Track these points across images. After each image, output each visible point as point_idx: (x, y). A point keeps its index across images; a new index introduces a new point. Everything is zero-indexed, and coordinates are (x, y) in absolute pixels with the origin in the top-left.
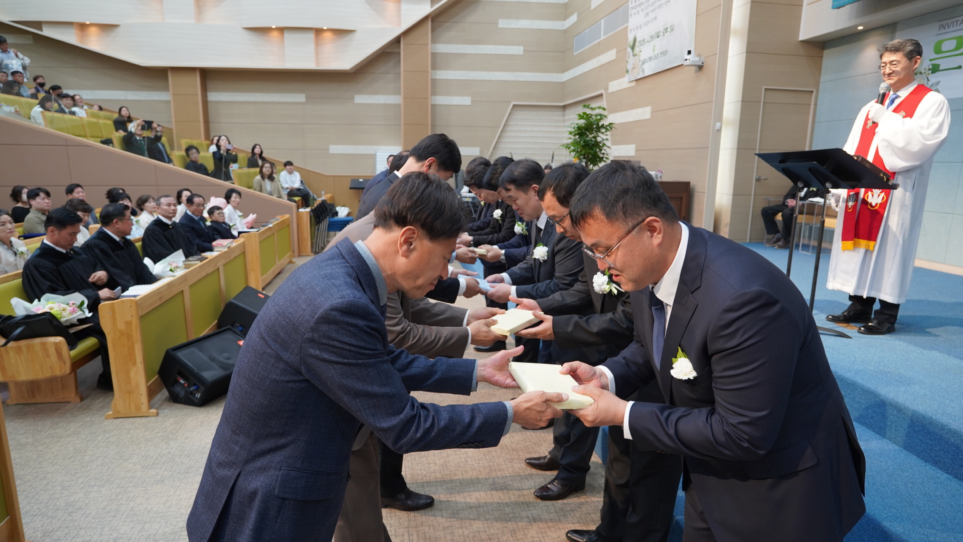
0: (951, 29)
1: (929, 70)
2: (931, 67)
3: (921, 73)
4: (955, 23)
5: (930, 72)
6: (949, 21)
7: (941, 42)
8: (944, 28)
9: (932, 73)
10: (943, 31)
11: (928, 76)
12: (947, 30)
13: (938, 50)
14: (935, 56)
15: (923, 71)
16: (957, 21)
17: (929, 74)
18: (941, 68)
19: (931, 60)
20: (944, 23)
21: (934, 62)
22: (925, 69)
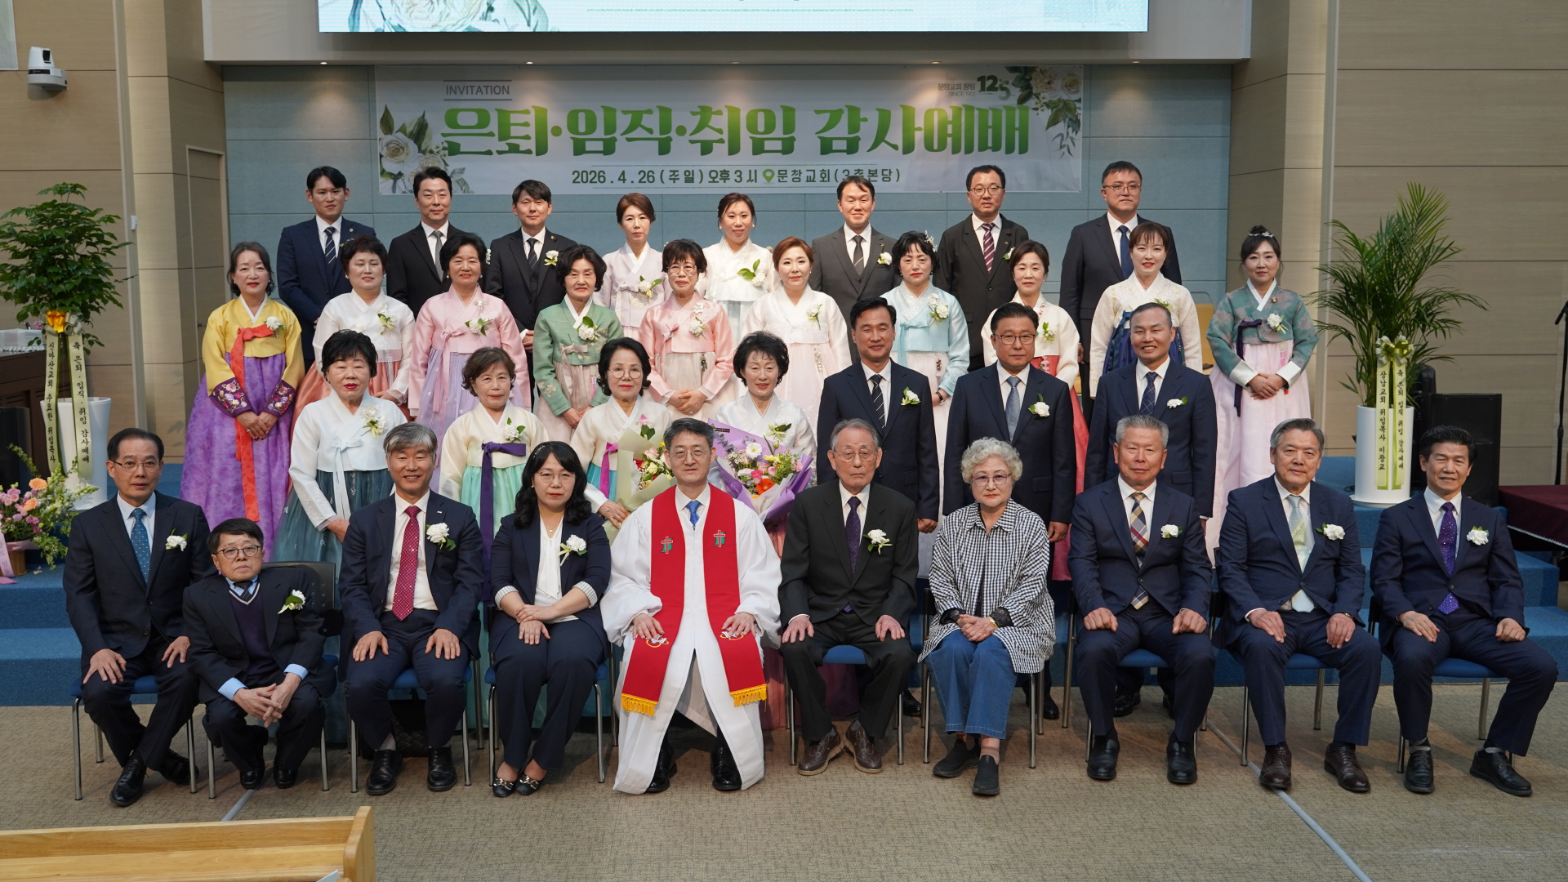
0: (465, 96)
1: (444, 149)
2: (446, 145)
3: (431, 152)
4: (470, 89)
5: (446, 152)
6: (461, 84)
7: (455, 112)
8: (455, 93)
9: (450, 155)
10: (453, 96)
11: (445, 159)
12: (458, 96)
13: (452, 122)
14: (448, 130)
15: (435, 150)
16: (472, 87)
17: (445, 155)
18: (461, 150)
19: (444, 135)
20: (453, 84)
21: (449, 139)
22: (437, 147)
